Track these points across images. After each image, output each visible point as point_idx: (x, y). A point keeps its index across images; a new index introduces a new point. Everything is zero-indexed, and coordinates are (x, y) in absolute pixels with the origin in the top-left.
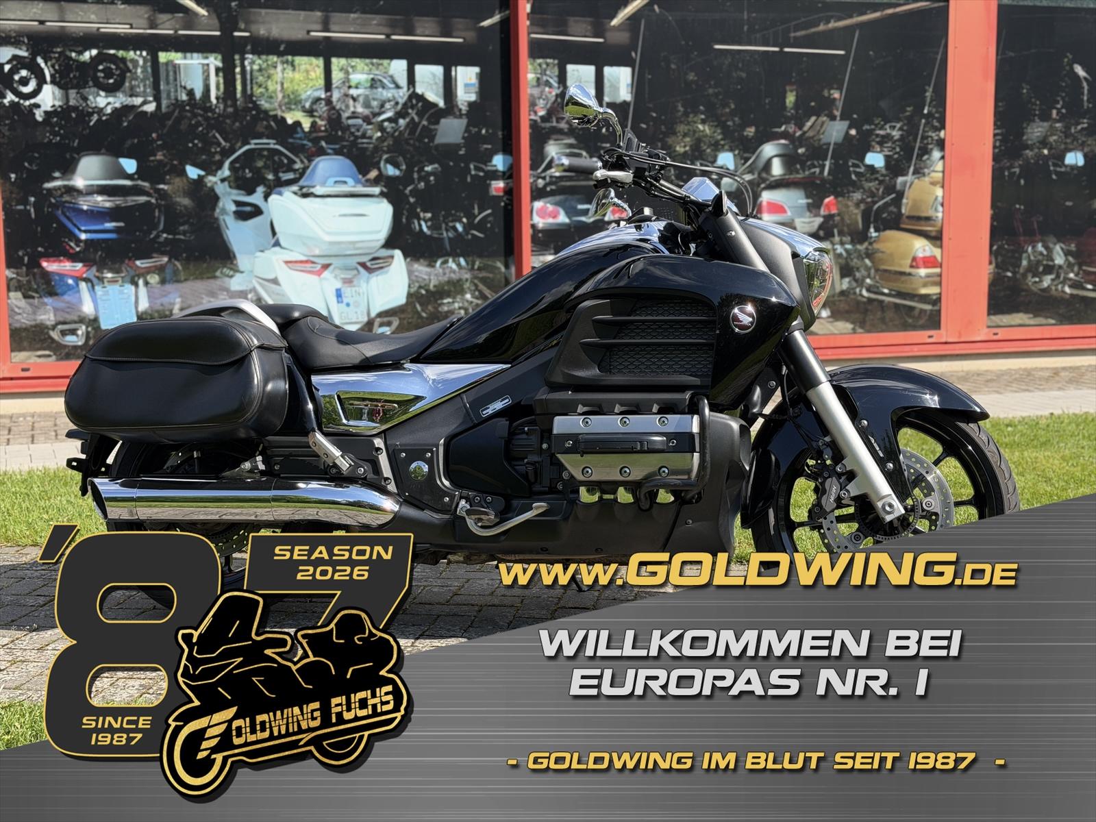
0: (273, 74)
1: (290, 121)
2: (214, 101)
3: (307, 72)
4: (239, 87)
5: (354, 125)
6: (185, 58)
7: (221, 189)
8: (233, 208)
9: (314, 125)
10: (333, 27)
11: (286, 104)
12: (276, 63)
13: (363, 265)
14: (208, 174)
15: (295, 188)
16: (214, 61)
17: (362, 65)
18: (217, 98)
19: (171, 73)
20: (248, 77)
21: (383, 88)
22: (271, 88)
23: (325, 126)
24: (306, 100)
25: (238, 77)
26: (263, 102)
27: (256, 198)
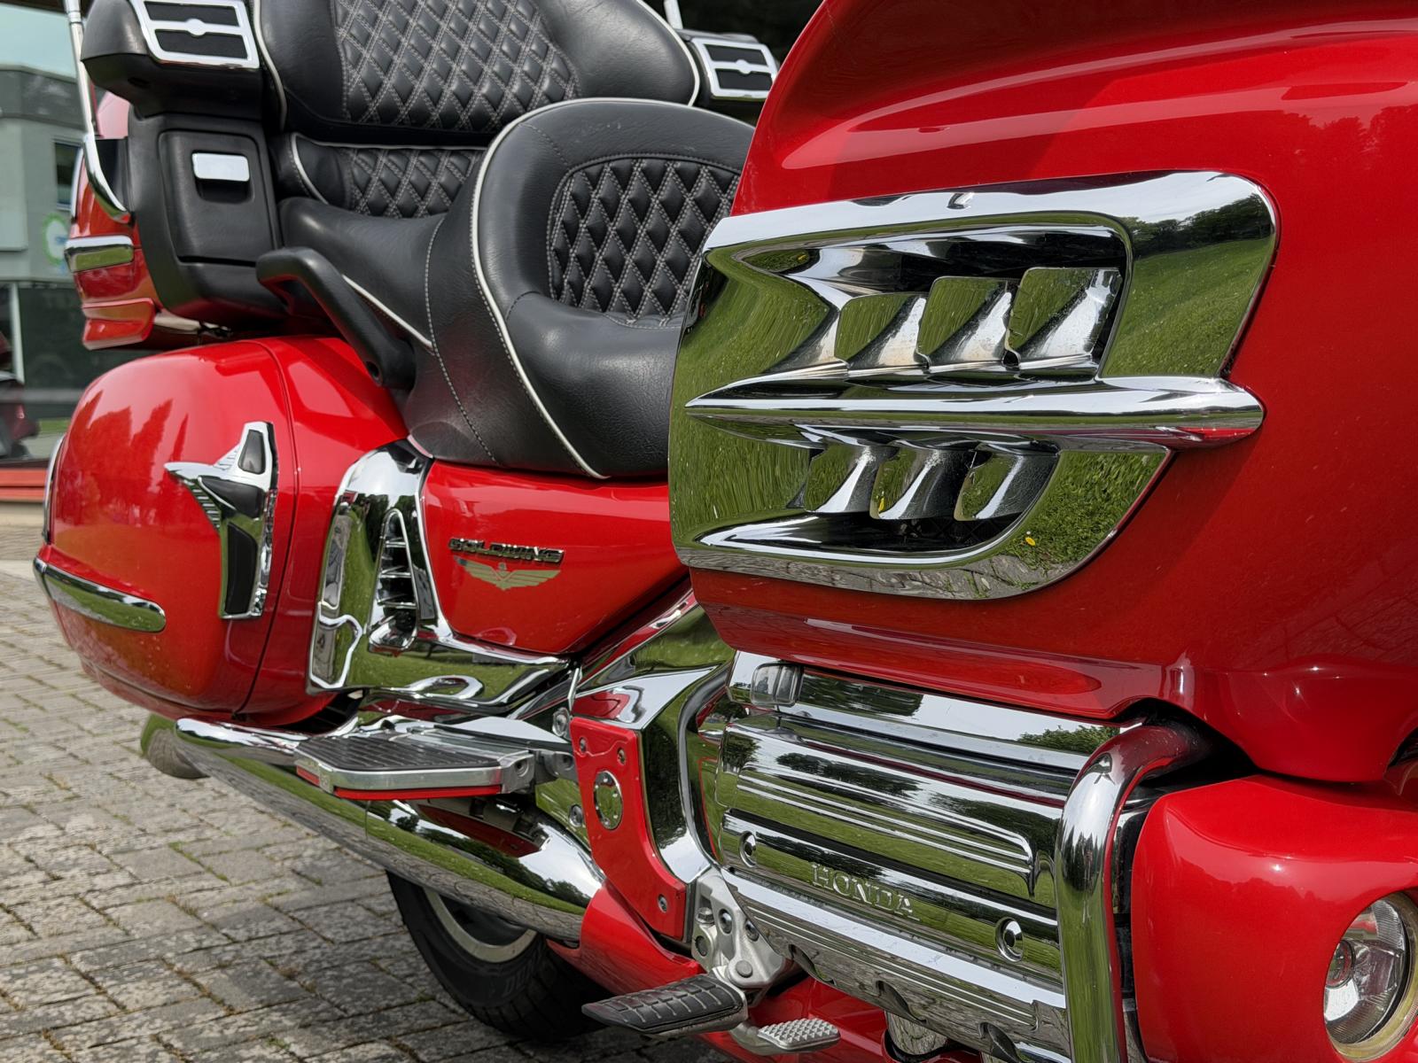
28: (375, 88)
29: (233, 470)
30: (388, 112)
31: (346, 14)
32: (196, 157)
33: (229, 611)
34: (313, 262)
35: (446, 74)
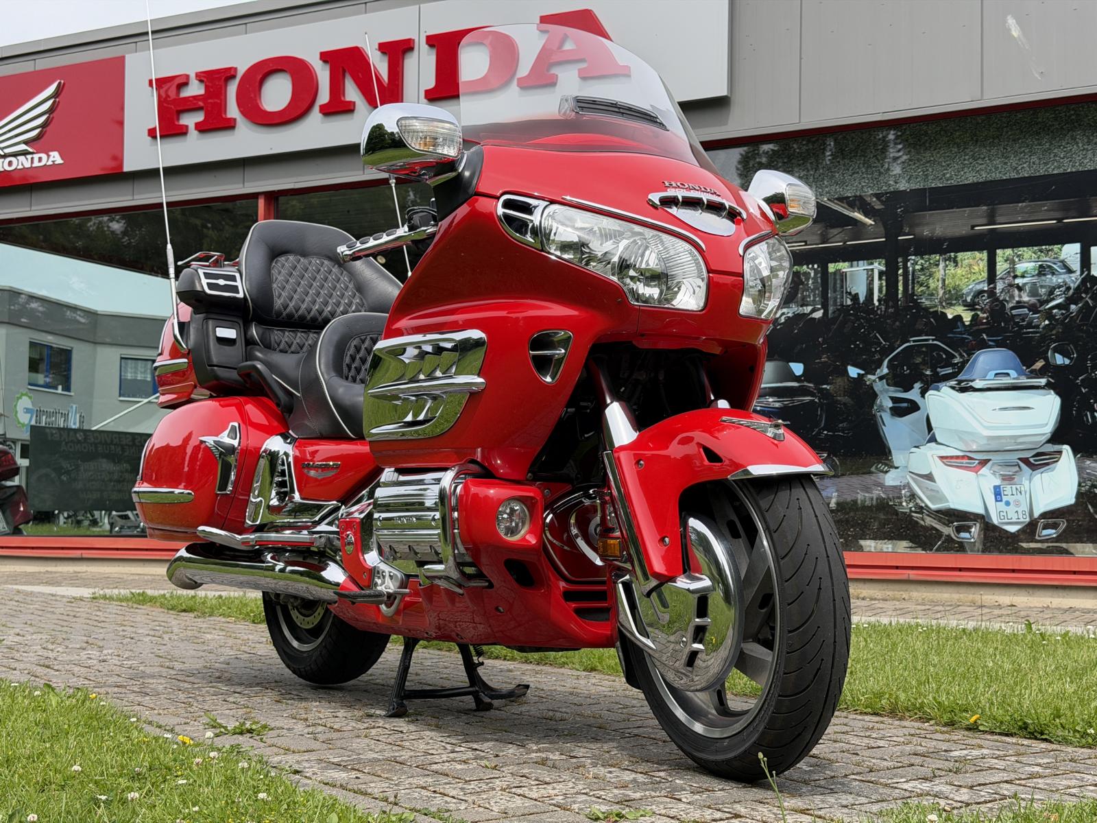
0: (935, 272)
1: (950, 317)
2: (876, 303)
3: (970, 266)
4: (901, 288)
5: (1020, 315)
6: (852, 266)
7: (879, 386)
8: (890, 404)
9: (975, 318)
10: (999, 219)
11: (947, 299)
12: (939, 261)
13: (1026, 461)
14: (867, 373)
15: (953, 383)
16: (878, 266)
17: (1030, 253)
18: (879, 300)
19: (838, 282)
20: (910, 277)
21: (1053, 274)
22: (932, 285)
23: (987, 318)
24: (968, 294)
25: (901, 278)
26: (923, 300)
27: (913, 395)
28: (286, 307)
29: (225, 438)
30: (290, 316)
31: (277, 279)
32: (217, 329)
33: (219, 490)
34: (259, 366)
35: (314, 302)
